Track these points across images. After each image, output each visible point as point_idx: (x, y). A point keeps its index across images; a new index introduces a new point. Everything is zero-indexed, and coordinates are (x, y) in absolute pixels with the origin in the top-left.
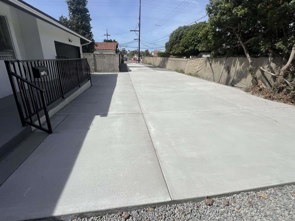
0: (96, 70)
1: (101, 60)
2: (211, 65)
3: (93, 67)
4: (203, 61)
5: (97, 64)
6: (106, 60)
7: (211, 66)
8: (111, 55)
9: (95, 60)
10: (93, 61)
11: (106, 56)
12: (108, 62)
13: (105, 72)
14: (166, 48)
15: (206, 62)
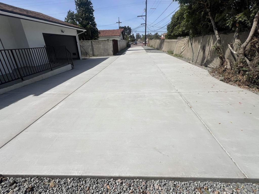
0: (94, 55)
1: (97, 45)
2: (192, 44)
3: (91, 53)
4: (186, 41)
5: (95, 50)
6: (101, 46)
7: (192, 46)
8: (105, 41)
9: (92, 46)
10: (91, 47)
11: (101, 42)
12: (103, 47)
13: (101, 56)
14: (168, 30)
15: (188, 42)
